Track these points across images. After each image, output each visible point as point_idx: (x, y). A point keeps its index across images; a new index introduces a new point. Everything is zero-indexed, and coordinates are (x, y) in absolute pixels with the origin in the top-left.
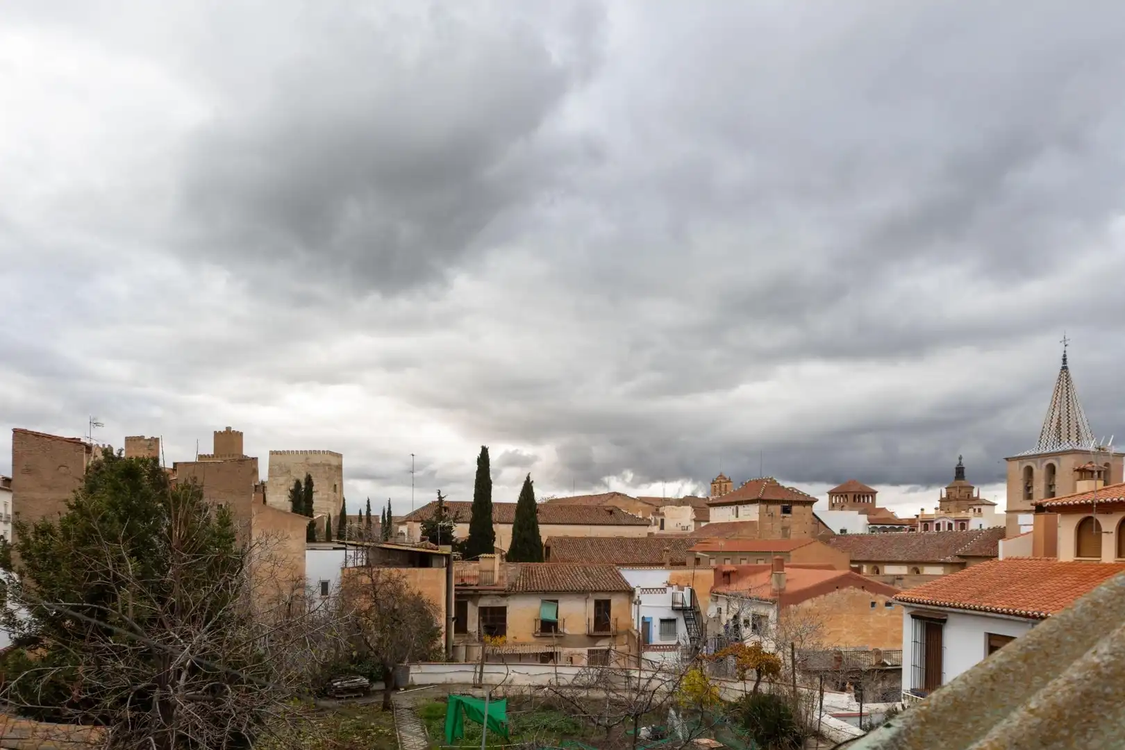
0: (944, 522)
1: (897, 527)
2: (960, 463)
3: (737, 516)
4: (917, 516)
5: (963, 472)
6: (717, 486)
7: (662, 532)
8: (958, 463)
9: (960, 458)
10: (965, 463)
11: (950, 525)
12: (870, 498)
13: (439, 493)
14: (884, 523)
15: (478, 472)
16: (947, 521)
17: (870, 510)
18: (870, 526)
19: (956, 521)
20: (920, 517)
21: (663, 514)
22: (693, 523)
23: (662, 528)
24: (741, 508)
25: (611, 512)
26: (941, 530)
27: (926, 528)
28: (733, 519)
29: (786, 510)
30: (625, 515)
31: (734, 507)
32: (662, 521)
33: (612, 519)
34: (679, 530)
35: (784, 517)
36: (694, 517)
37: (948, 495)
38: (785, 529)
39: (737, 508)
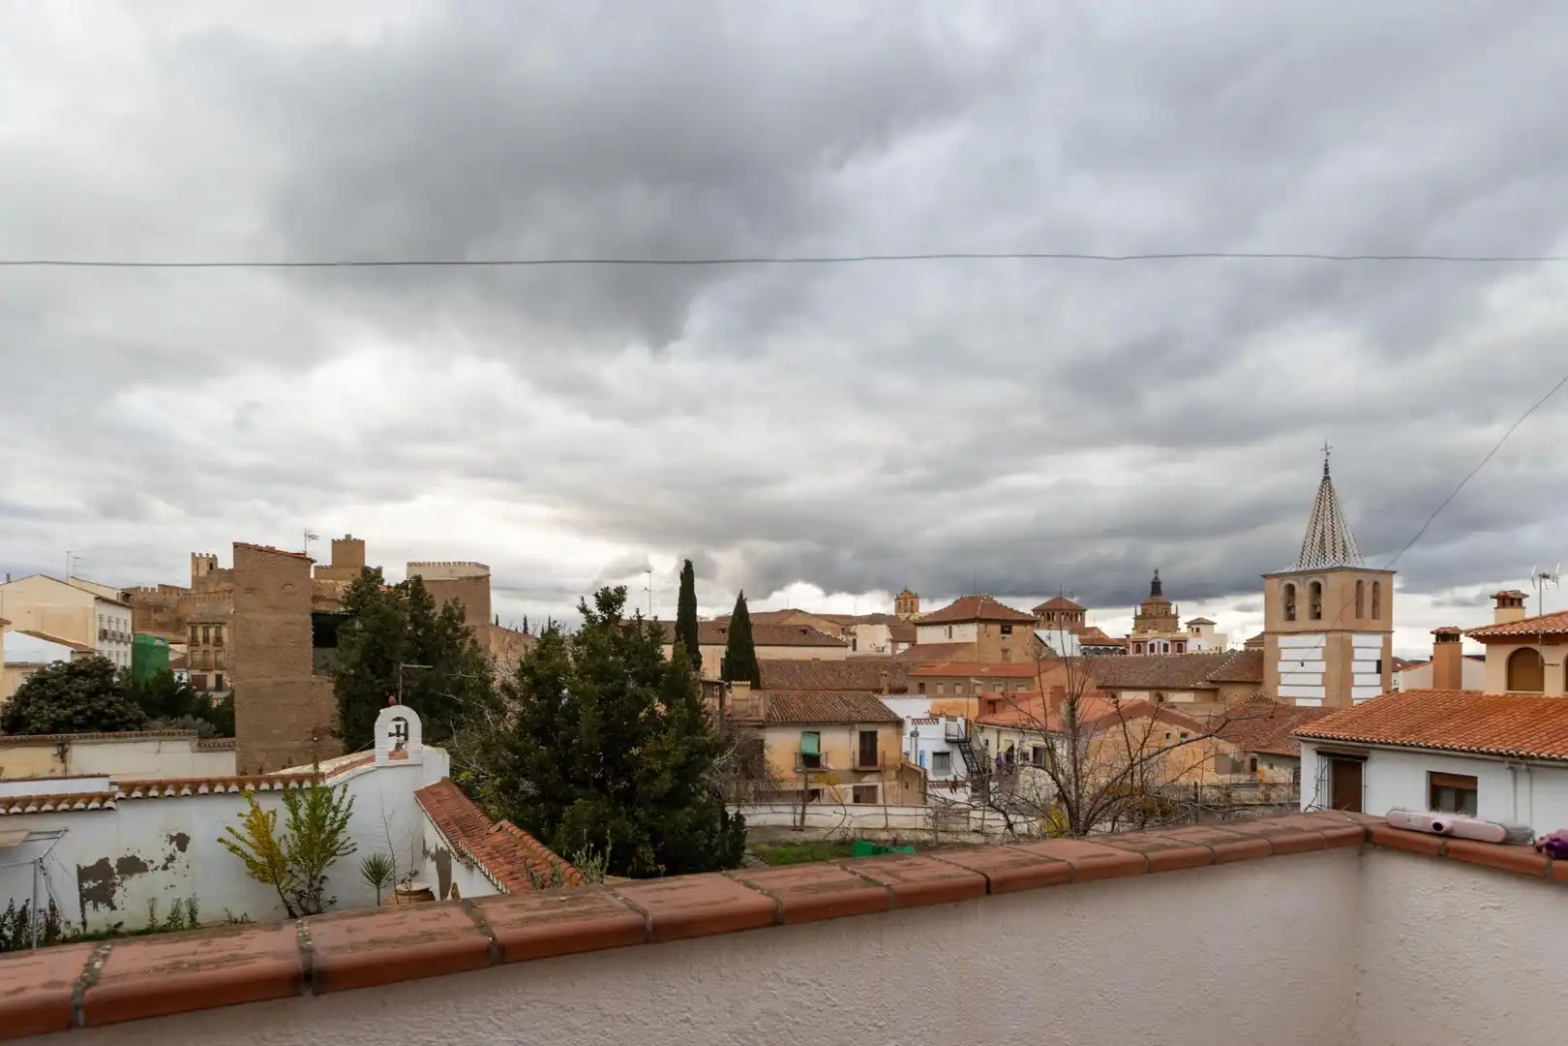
0: (1159, 643)
1: (1111, 648)
2: (1156, 577)
3: (951, 637)
4: (1128, 636)
5: (1159, 587)
6: (902, 602)
7: (856, 653)
8: (1153, 576)
9: (1156, 572)
10: (1161, 577)
11: (1166, 646)
12: (1079, 617)
13: (638, 612)
14: (1096, 644)
15: (682, 589)
16: (1163, 642)
17: (1081, 630)
18: (1082, 647)
19: (1173, 641)
20: (1131, 637)
21: (854, 634)
22: (890, 644)
23: (854, 649)
24: (955, 628)
25: (805, 632)
26: (1156, 653)
27: (1138, 650)
28: (945, 640)
29: (1006, 630)
30: (821, 635)
31: (947, 627)
32: (855, 641)
33: (804, 639)
34: (872, 652)
35: (1004, 638)
36: (890, 637)
37: (1143, 613)
38: (1005, 651)
39: (950, 628)
